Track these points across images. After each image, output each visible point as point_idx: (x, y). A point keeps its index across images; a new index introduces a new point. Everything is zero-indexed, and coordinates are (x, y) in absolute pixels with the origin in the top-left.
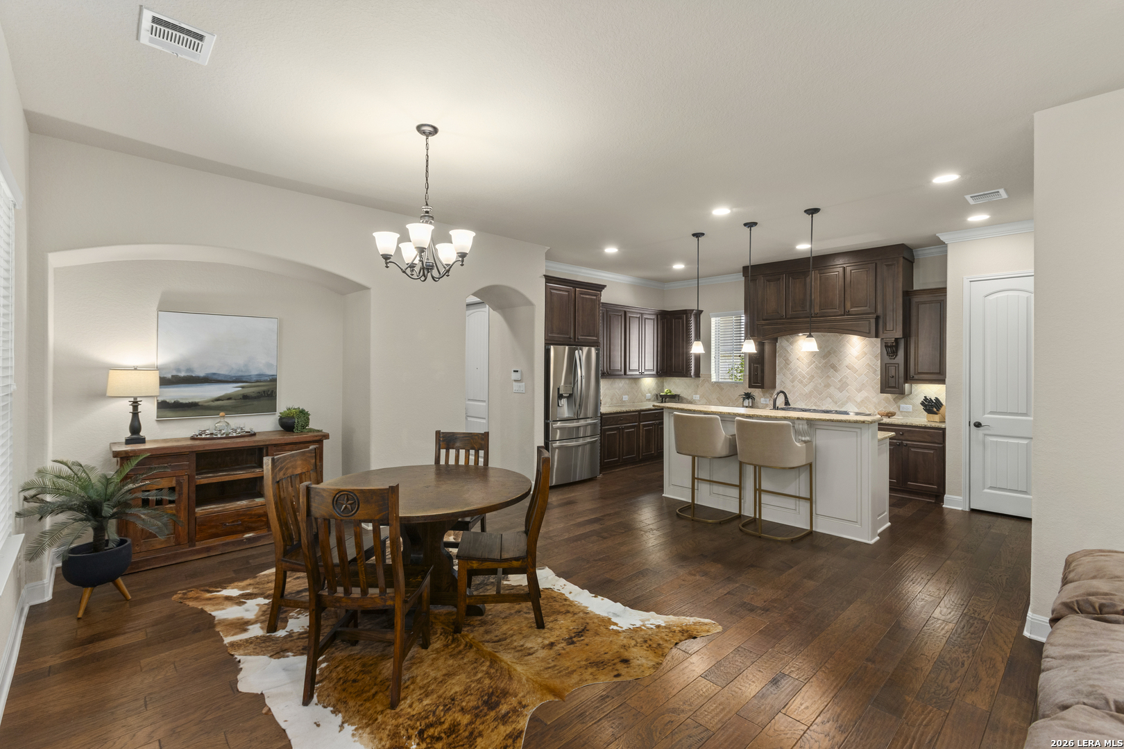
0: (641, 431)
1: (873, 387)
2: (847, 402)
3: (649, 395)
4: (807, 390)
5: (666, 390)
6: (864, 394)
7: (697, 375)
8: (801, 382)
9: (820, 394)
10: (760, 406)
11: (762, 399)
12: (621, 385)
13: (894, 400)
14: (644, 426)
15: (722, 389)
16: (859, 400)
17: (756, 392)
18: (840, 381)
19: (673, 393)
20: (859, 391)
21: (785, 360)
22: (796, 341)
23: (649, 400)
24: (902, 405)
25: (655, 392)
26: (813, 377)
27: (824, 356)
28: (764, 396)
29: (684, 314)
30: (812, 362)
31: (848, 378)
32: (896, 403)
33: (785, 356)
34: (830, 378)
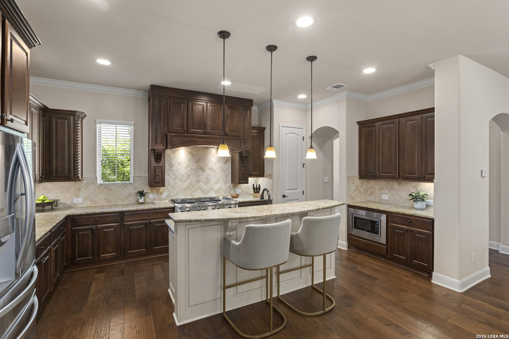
1: (223, 181)
2: (210, 191)
4: (185, 185)
6: (218, 185)
8: (181, 180)
9: (193, 187)
10: (149, 201)
11: (151, 195)
13: (233, 187)
15: (110, 190)
16: (216, 189)
17: (146, 190)
18: (205, 178)
19: (50, 199)
20: (216, 183)
21: (169, 165)
24: (237, 190)
26: (189, 176)
27: (196, 162)
28: (152, 192)
29: (72, 115)
30: (189, 166)
31: (210, 176)
32: (234, 189)
33: (169, 161)
34: (200, 176)
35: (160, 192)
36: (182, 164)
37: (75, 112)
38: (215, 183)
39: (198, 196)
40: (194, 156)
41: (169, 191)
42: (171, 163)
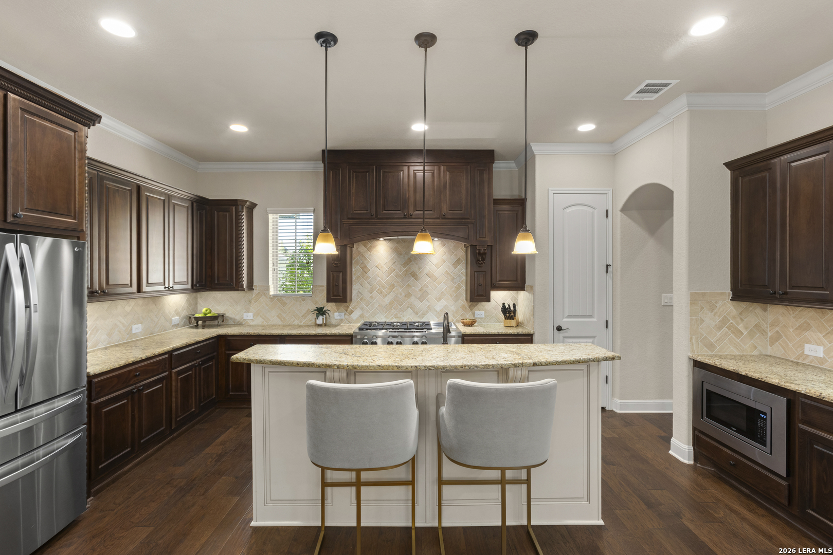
0: (174, 384)
1: (451, 296)
2: (427, 312)
3: (176, 319)
4: (387, 300)
5: (204, 310)
6: (443, 303)
7: (251, 287)
8: (381, 293)
9: (400, 305)
10: (334, 322)
11: (336, 314)
12: (128, 309)
13: (470, 307)
14: (179, 373)
15: (284, 304)
16: (438, 309)
17: (330, 306)
18: (420, 290)
19: (214, 312)
20: (439, 299)
21: (362, 268)
22: (375, 247)
23: (177, 326)
24: (477, 312)
25: (185, 313)
26: (393, 286)
27: (404, 263)
28: (338, 309)
29: (233, 206)
30: (392, 270)
31: (428, 287)
32: (471, 310)
33: (362, 263)
34: (411, 287)
35: (349, 310)
36: (382, 267)
37: (236, 200)
38: (436, 299)
39: (408, 319)
40: (401, 254)
41: (362, 309)
42: (365, 267)
